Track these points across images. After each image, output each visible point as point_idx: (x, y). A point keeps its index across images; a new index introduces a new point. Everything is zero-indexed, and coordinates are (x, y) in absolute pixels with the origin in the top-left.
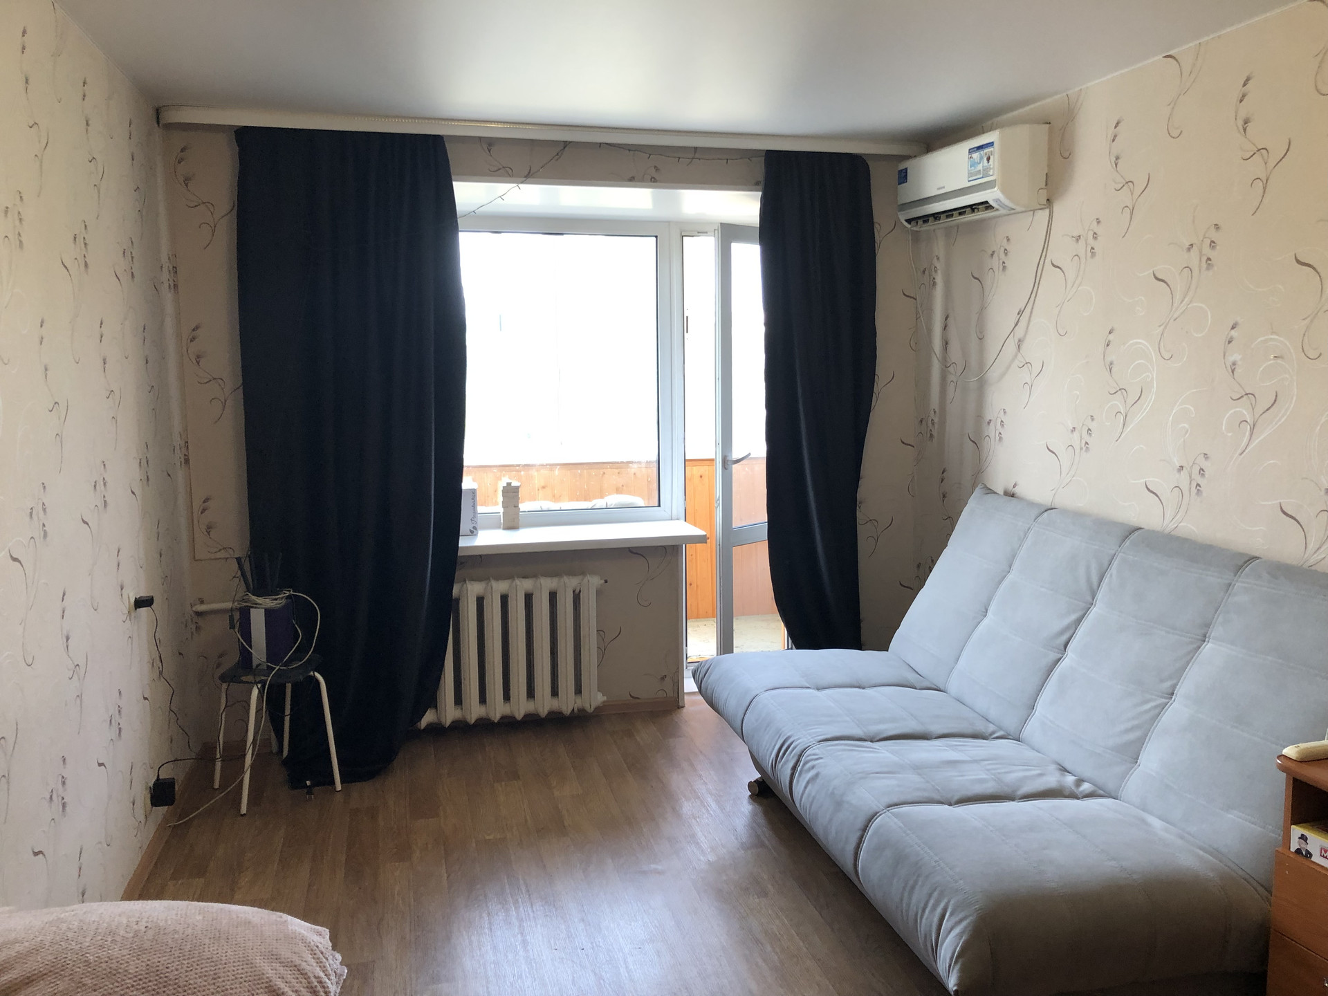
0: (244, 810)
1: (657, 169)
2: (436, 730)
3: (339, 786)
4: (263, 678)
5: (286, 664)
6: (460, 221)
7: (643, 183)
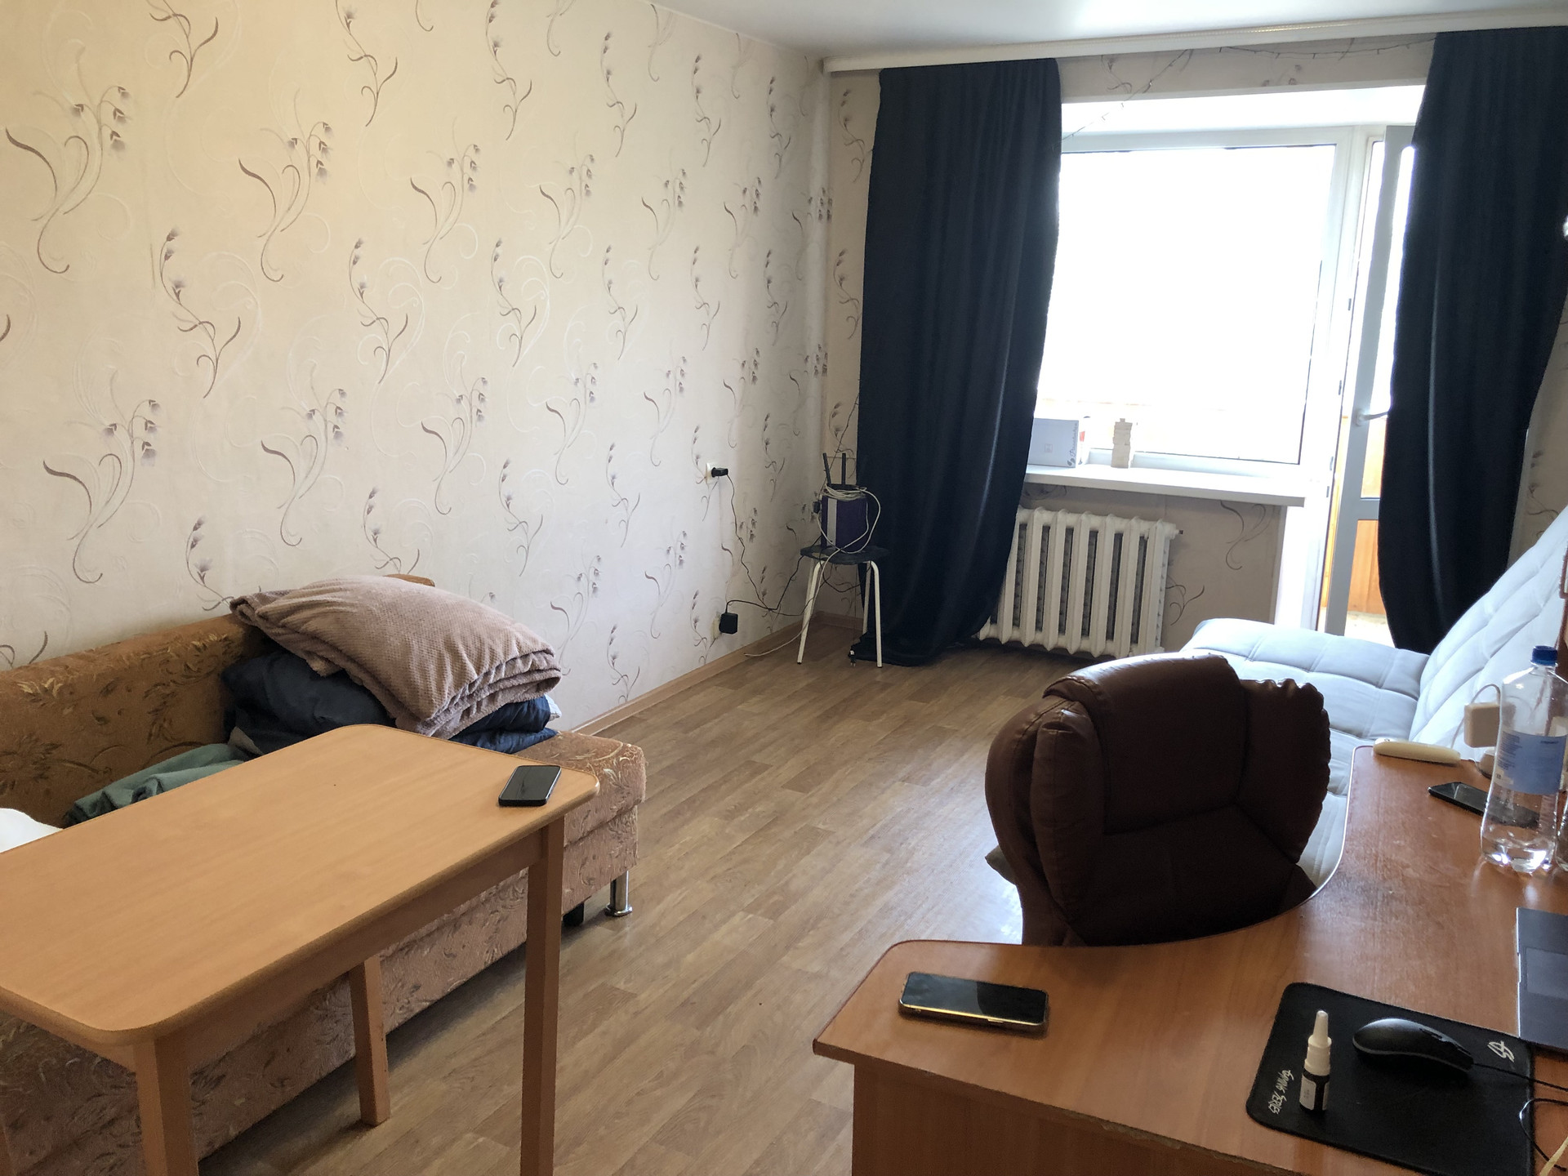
0: (800, 660)
1: (1299, 68)
2: (993, 644)
3: (880, 663)
4: (826, 556)
5: (845, 550)
6: (1064, 144)
7: (1279, 87)
